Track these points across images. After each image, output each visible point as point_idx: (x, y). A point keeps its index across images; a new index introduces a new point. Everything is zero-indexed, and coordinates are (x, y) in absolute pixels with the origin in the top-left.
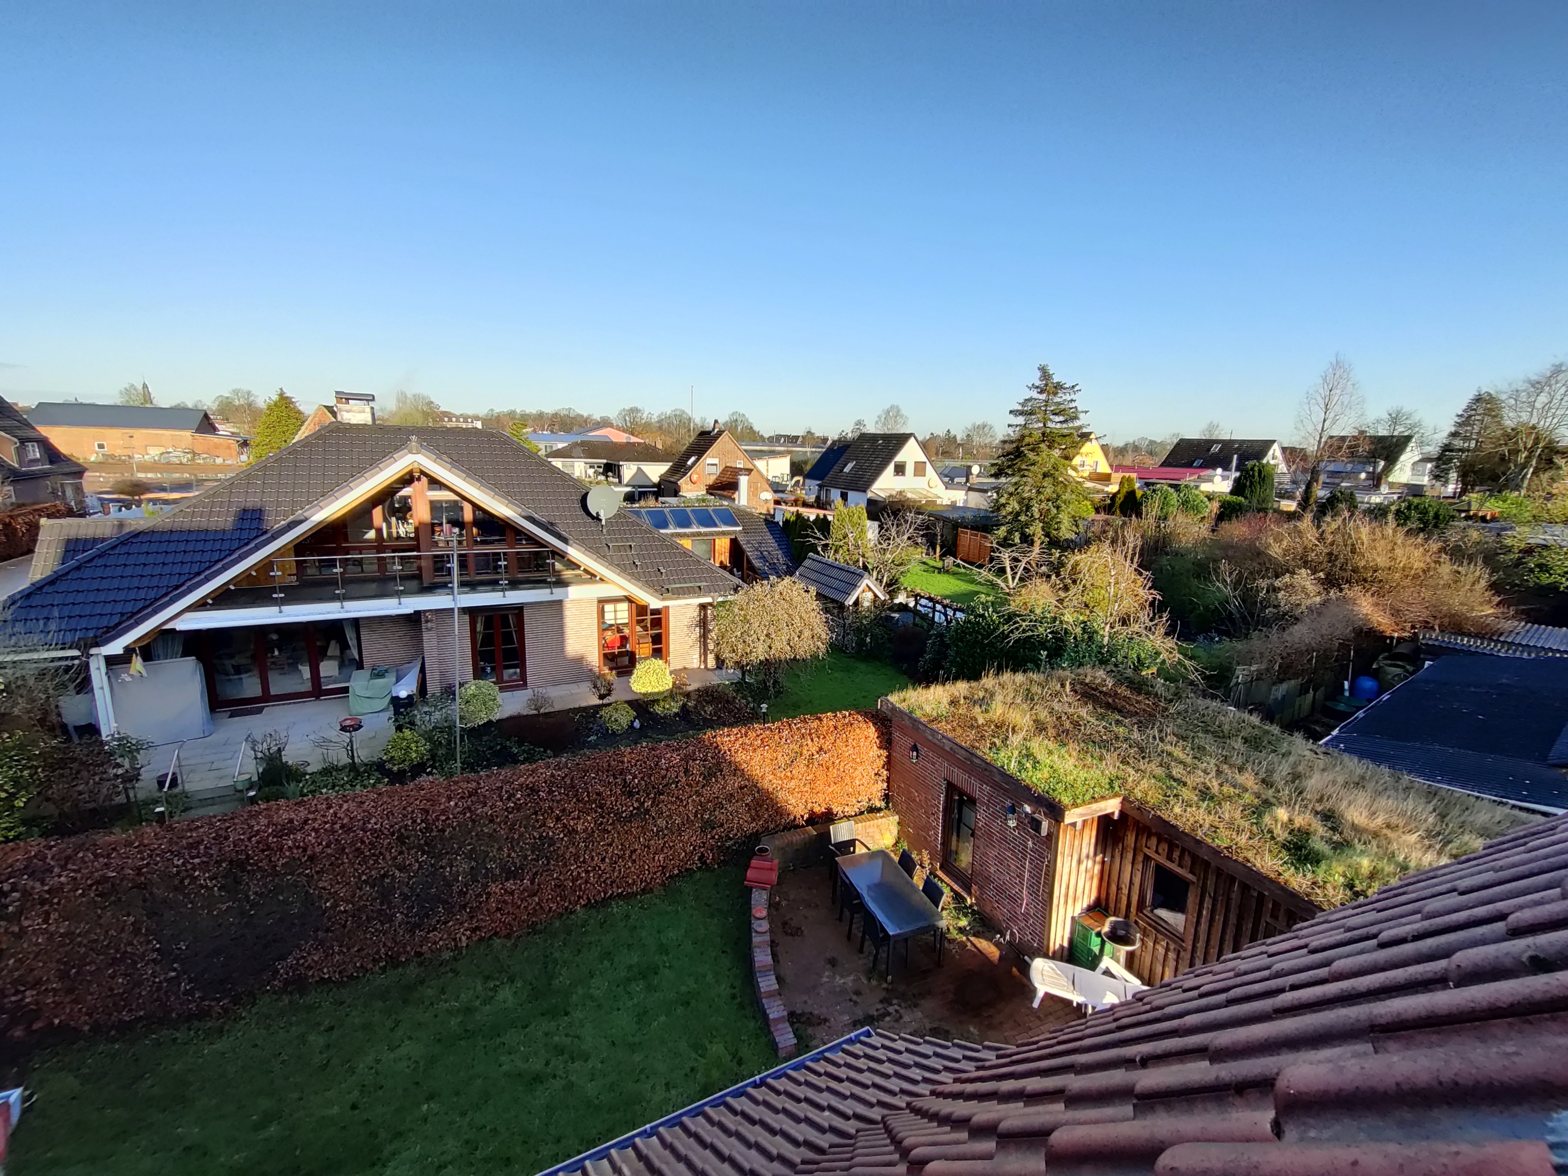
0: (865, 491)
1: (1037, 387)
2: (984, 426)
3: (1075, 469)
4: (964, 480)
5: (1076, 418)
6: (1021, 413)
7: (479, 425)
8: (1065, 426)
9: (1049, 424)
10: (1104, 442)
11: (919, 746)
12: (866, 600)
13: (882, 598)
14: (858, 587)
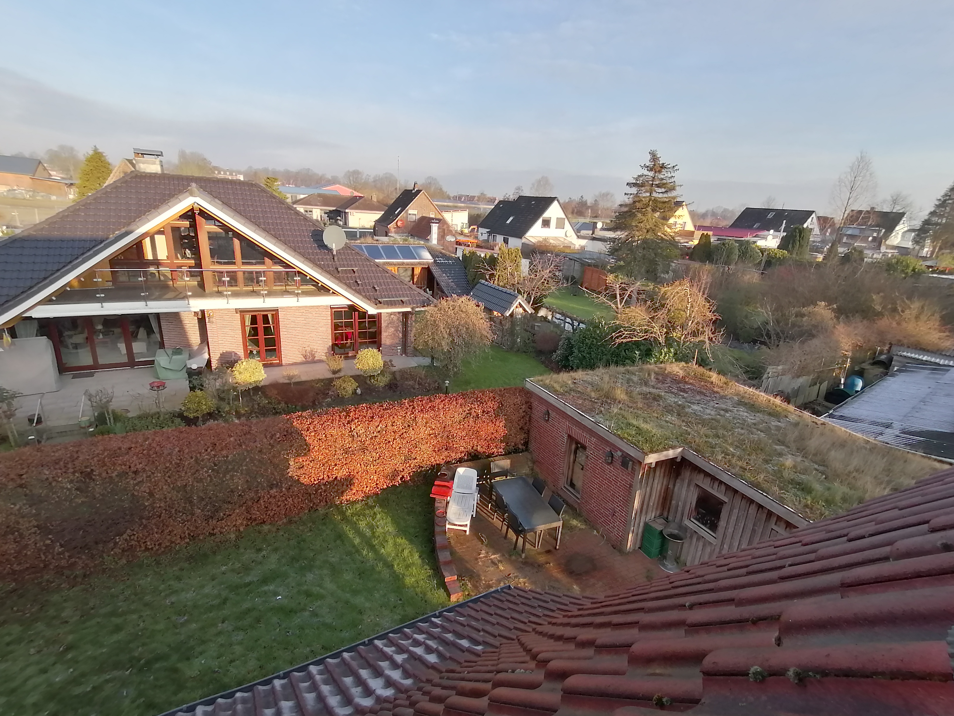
0: (521, 238)
1: (648, 167)
2: (608, 194)
3: (669, 227)
4: (591, 232)
5: (673, 189)
6: (635, 185)
7: (241, 178)
8: (665, 195)
9: (654, 195)
10: (691, 208)
11: (550, 411)
12: (518, 313)
13: (530, 312)
14: (513, 304)
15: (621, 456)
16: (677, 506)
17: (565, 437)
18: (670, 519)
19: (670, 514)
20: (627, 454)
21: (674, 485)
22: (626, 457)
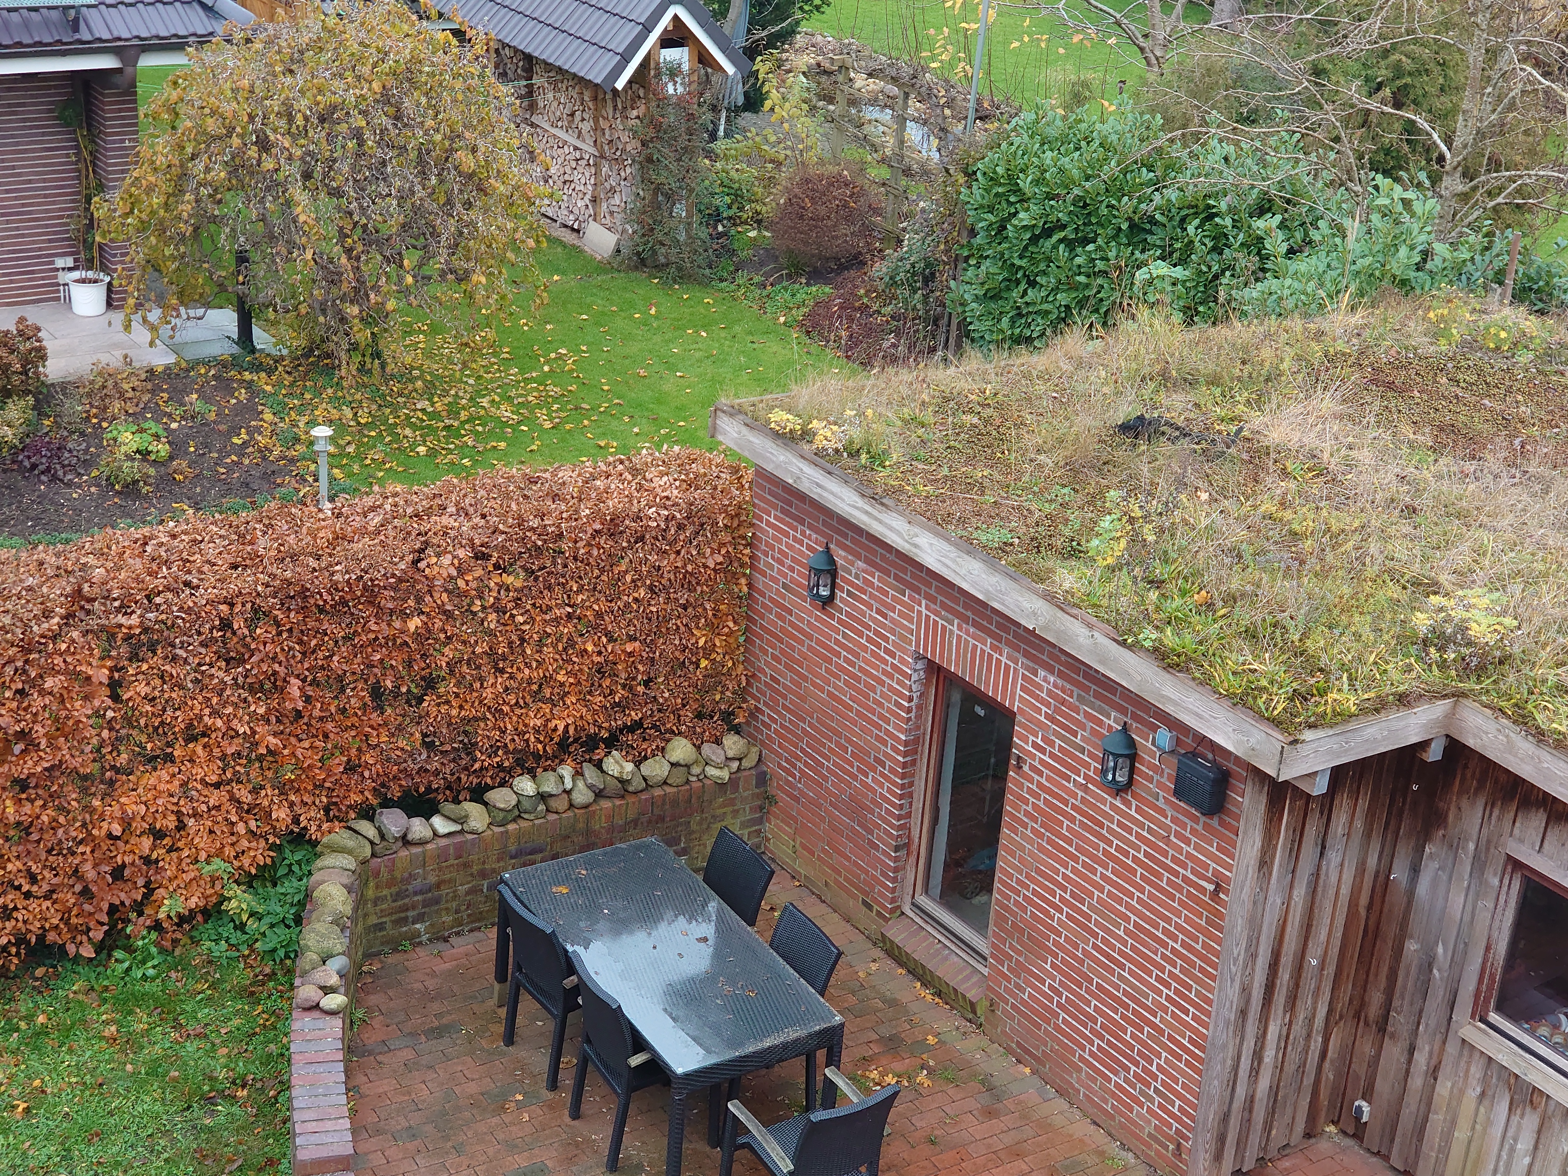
11: (840, 557)
12: (674, 72)
13: (730, 69)
14: (647, 29)
15: (1172, 752)
16: (1429, 965)
17: (914, 672)
18: (1399, 1021)
19: (1396, 1003)
20: (1203, 740)
21: (1415, 870)
22: (1194, 755)
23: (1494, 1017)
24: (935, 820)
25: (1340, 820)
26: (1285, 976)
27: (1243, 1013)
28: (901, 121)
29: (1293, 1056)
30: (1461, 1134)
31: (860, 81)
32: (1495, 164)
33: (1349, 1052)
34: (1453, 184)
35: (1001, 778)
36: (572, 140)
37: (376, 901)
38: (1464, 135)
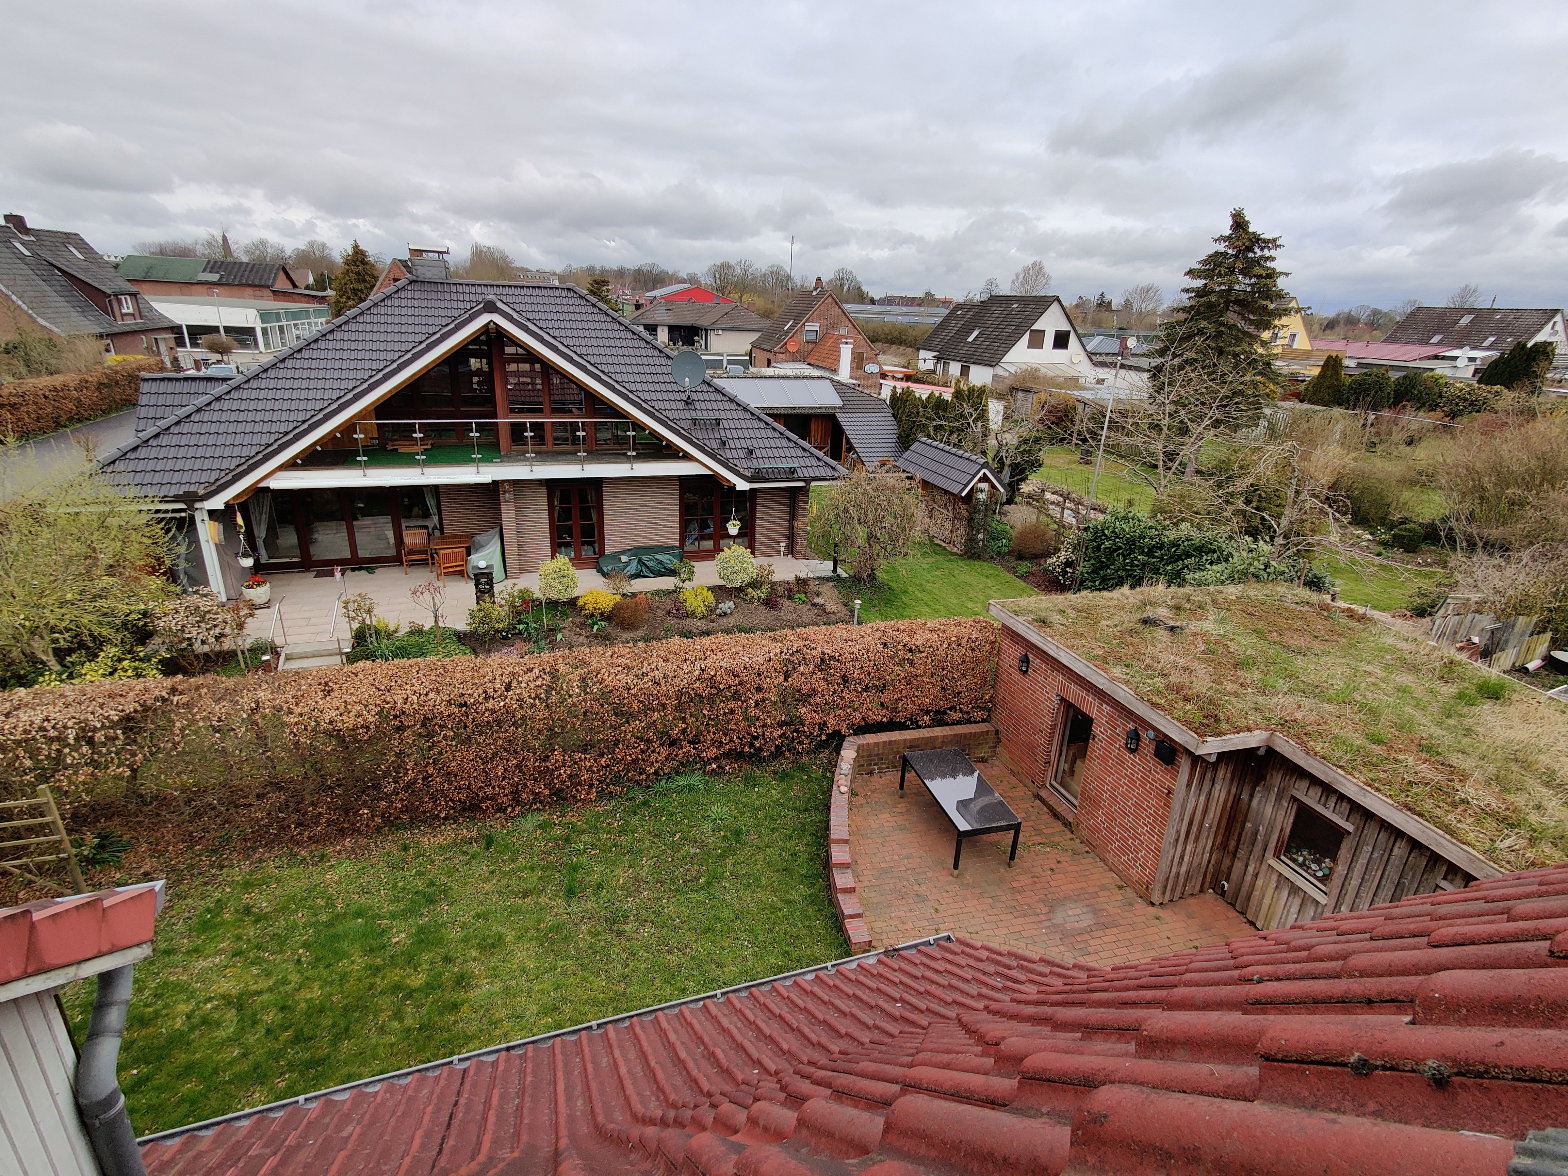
0: (994, 367)
1: (1227, 239)
3: (1264, 344)
5: (1273, 278)
6: (1201, 273)
7: (556, 282)
11: (1031, 657)
12: (982, 491)
13: (1002, 490)
14: (974, 476)
15: (1154, 739)
16: (1256, 832)
17: (1056, 701)
18: (1241, 853)
19: (1241, 846)
20: (1166, 736)
21: (1252, 796)
22: (1163, 742)
23: (1283, 857)
24: (1060, 755)
25: (1221, 773)
26: (1194, 829)
27: (1177, 841)
28: (1063, 509)
29: (1197, 861)
30: (1267, 901)
31: (1048, 496)
32: (1298, 535)
33: (1219, 862)
34: (1280, 541)
35: (1086, 741)
36: (945, 512)
37: (862, 757)
38: (1284, 522)
